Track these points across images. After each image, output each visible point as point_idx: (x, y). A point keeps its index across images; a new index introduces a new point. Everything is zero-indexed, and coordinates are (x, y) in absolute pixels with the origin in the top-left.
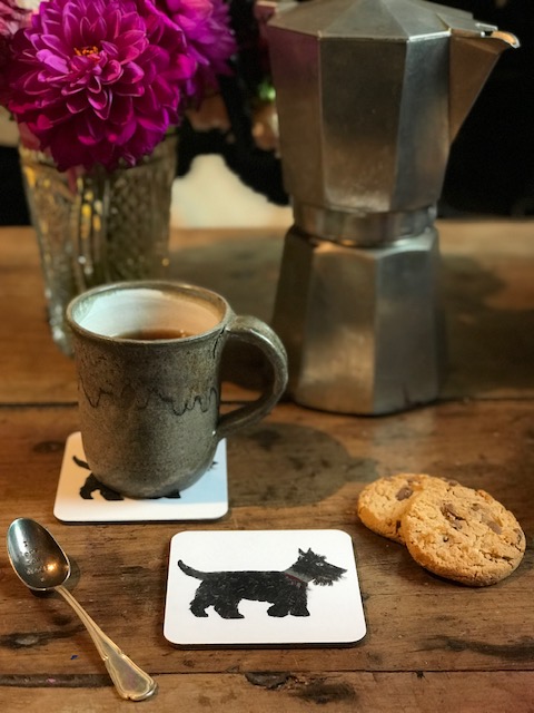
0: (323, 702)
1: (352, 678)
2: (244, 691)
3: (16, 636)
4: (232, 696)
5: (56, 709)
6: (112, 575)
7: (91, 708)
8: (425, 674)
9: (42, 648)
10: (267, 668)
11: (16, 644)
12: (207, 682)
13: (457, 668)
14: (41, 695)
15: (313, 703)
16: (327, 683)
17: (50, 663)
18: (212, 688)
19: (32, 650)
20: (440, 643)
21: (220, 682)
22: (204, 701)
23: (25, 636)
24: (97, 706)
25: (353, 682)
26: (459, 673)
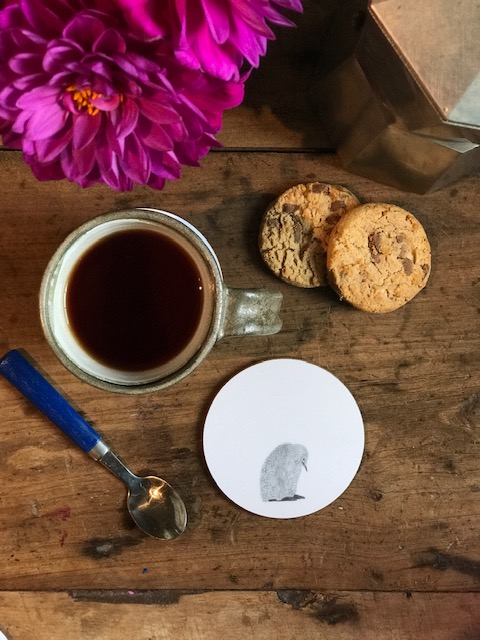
0: (333, 623)
1: (357, 597)
2: (276, 610)
3: (96, 542)
4: (266, 616)
5: (139, 629)
6: (165, 460)
7: (164, 627)
8: (413, 594)
9: (119, 557)
10: (294, 586)
11: (97, 553)
12: (249, 600)
13: (438, 588)
14: (127, 612)
15: (326, 624)
16: (339, 602)
17: (127, 577)
18: (252, 606)
19: (111, 560)
20: (431, 557)
21: (257, 600)
22: (246, 621)
23: (102, 542)
24: (169, 625)
25: (358, 601)
26: (439, 594)
